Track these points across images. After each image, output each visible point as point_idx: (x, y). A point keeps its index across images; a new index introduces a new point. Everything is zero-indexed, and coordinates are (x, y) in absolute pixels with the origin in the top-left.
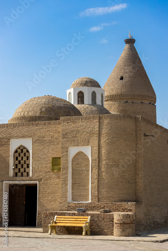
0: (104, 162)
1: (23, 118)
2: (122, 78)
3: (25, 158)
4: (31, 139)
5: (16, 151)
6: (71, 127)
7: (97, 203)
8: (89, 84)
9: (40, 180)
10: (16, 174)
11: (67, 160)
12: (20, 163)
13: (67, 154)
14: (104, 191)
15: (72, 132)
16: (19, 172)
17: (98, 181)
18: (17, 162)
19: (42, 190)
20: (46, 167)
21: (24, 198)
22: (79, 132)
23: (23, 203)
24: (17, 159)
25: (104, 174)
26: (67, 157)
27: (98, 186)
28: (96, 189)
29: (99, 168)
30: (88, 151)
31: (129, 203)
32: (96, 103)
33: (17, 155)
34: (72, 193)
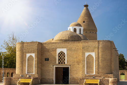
0: (100, 59)
1: (61, 40)
2: (84, 22)
3: (63, 56)
4: (66, 49)
5: (59, 54)
6: (86, 44)
7: (97, 75)
8: (78, 25)
9: (70, 65)
10: (59, 63)
11: (85, 58)
12: (61, 58)
13: (84, 55)
14: (100, 70)
15: (87, 46)
16: (61, 62)
17: (98, 66)
18: (60, 58)
19: (71, 69)
20: (73, 60)
21: (62, 73)
22: (89, 47)
23: (62, 75)
24: (59, 56)
25: (100, 63)
26: (85, 56)
27: (98, 68)
28: (97, 69)
29: (98, 61)
30: (93, 54)
31: (111, 75)
32: (81, 34)
33: (60, 55)
34: (87, 70)
